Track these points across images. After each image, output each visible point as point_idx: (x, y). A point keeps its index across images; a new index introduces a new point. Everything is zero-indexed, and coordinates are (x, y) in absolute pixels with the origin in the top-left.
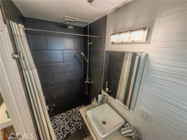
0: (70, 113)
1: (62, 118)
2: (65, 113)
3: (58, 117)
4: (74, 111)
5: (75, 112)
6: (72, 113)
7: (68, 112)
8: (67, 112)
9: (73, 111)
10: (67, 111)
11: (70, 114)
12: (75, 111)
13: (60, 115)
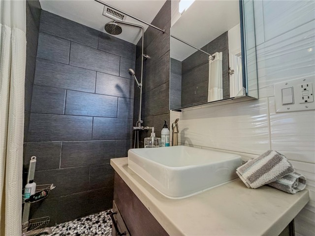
0: (91, 220)
1: (67, 232)
2: (78, 220)
3: (57, 229)
4: (102, 217)
5: (103, 220)
6: (97, 222)
7: (87, 220)
8: (84, 219)
9: (100, 216)
10: (85, 216)
11: (91, 223)
12: (104, 218)
13: (64, 227)
